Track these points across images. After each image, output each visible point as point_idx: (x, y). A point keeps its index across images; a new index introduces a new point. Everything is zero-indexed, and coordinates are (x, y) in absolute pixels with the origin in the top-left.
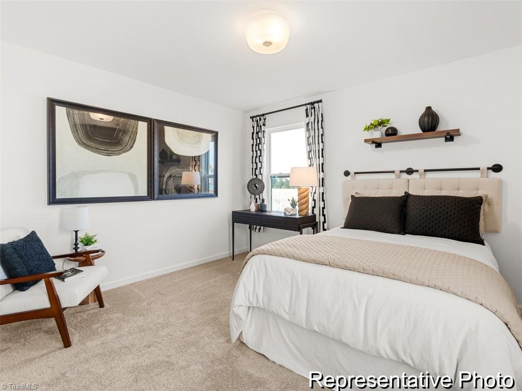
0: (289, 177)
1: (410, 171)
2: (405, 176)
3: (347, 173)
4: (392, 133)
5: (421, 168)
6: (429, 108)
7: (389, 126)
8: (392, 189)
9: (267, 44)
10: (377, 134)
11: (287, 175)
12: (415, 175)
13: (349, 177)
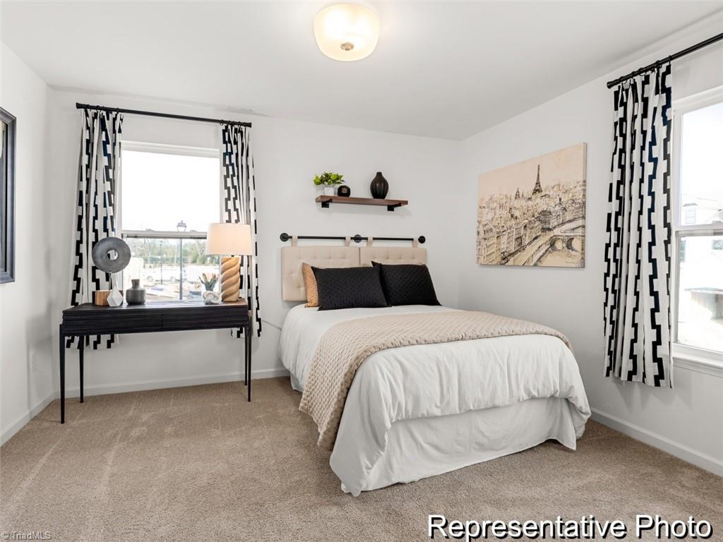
0: (205, 238)
1: (357, 239)
2: (353, 243)
3: (285, 237)
4: (344, 193)
5: (370, 236)
6: (379, 174)
7: (343, 184)
8: (344, 258)
9: (347, 47)
10: (330, 191)
11: (203, 235)
12: (363, 244)
13: (288, 242)
